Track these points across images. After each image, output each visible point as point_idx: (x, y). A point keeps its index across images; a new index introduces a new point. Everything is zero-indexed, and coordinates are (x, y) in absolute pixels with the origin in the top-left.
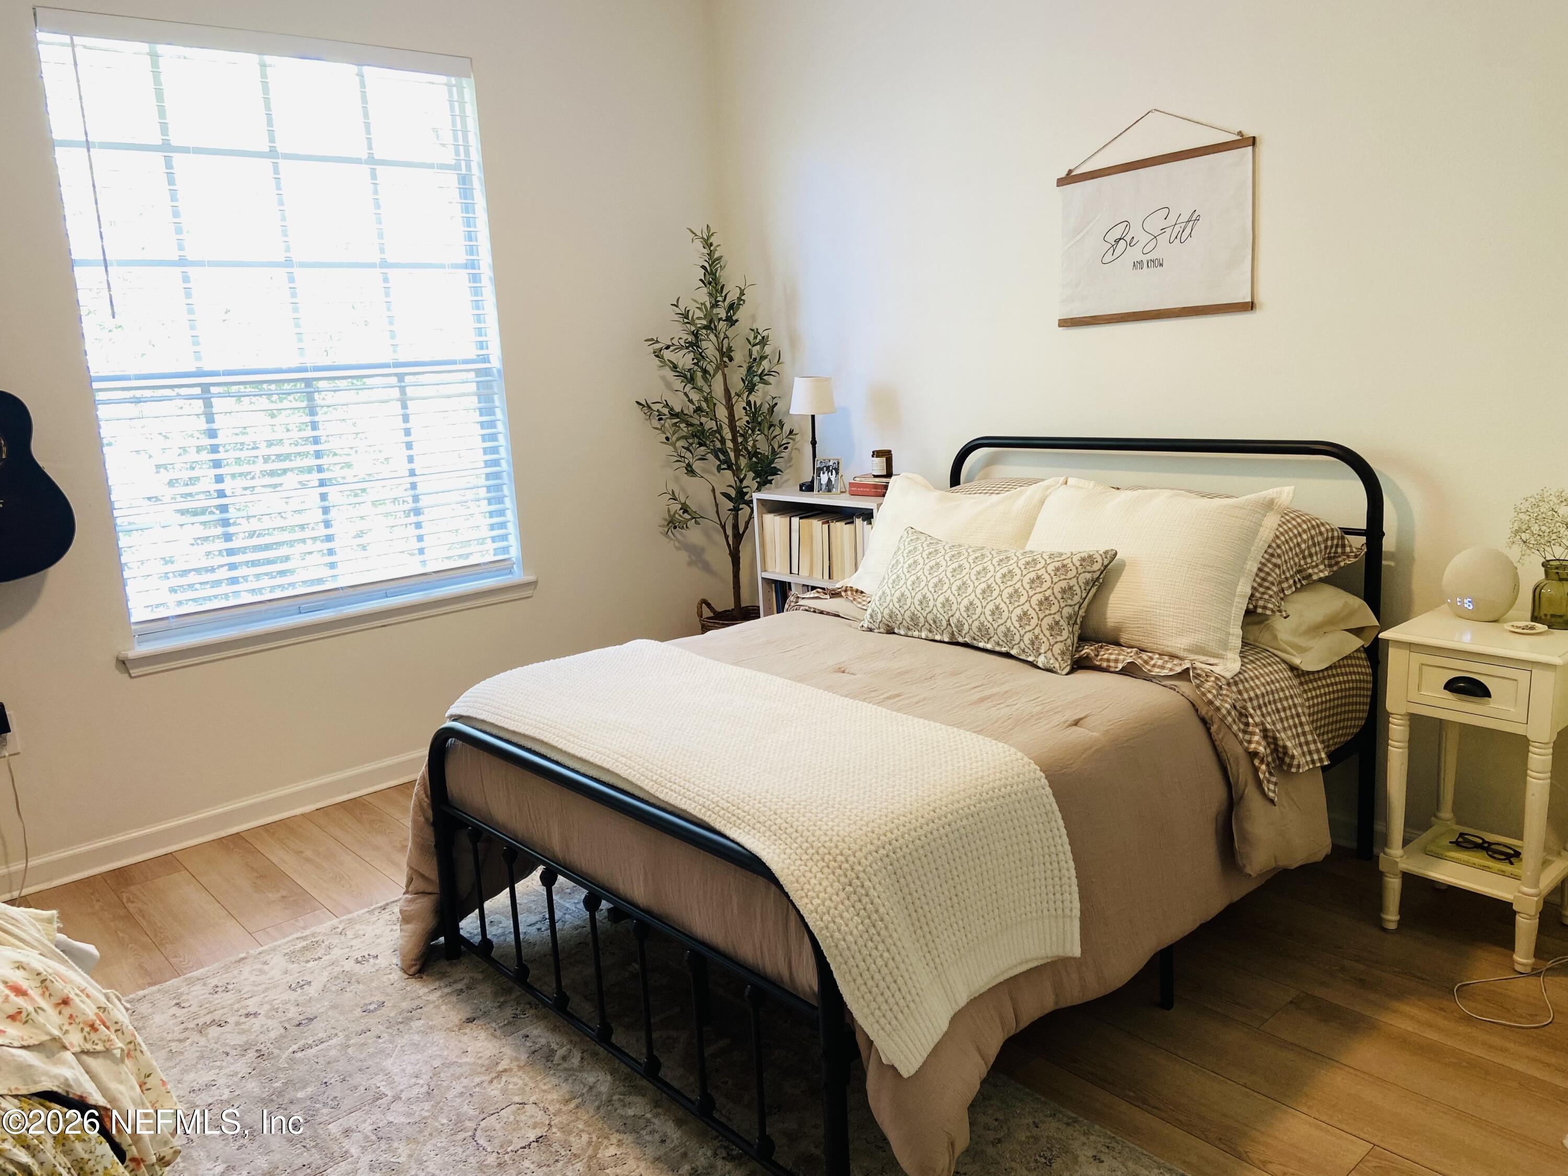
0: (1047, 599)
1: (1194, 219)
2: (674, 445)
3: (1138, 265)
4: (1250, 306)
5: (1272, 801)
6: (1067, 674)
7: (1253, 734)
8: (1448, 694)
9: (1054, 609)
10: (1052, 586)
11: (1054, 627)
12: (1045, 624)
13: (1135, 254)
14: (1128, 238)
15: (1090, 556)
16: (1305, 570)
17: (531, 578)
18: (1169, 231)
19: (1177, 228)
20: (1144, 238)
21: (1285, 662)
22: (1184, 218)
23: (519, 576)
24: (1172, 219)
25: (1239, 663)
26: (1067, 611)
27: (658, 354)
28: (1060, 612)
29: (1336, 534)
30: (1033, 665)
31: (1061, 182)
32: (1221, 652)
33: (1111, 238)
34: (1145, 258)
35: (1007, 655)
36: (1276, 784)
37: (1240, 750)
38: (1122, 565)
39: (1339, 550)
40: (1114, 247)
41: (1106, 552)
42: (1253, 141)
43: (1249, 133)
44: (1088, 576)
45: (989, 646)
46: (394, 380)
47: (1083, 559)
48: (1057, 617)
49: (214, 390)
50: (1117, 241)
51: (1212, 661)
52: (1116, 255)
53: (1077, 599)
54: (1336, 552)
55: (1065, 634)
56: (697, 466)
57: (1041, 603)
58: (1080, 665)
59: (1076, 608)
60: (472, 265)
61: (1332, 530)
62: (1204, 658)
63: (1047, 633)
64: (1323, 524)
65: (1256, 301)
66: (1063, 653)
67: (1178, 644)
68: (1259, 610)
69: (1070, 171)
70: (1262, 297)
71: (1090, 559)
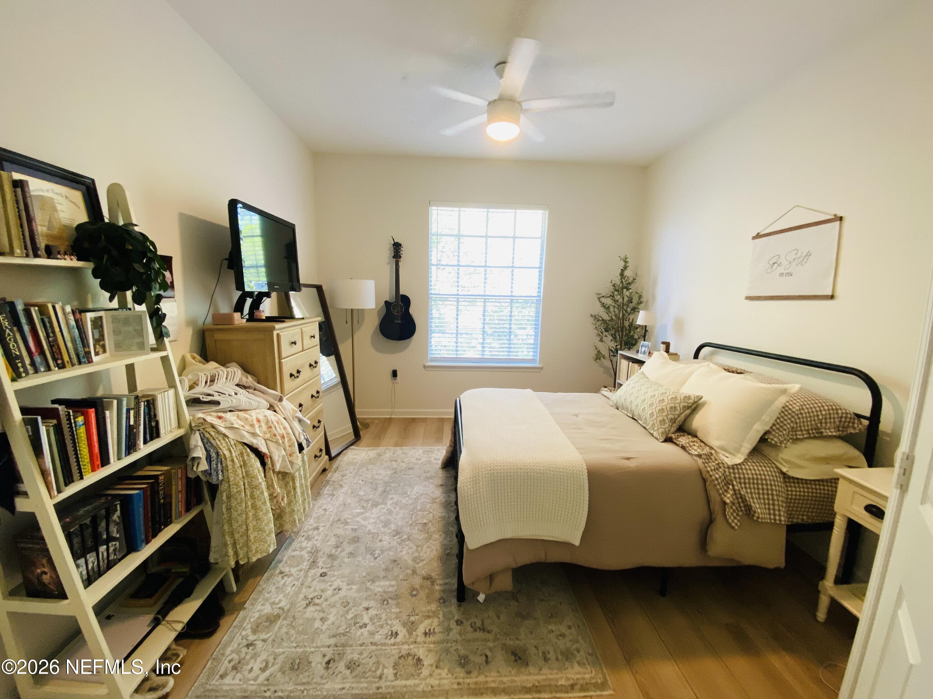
0: (663, 409)
1: (808, 255)
2: (598, 331)
3: (781, 275)
4: (832, 297)
5: (733, 528)
6: (662, 442)
7: (728, 493)
8: (864, 512)
9: (665, 414)
10: (667, 404)
11: (663, 422)
12: (659, 419)
13: (781, 270)
14: (778, 263)
15: (689, 396)
16: (820, 429)
17: (541, 366)
18: (797, 260)
19: (801, 259)
20: (785, 262)
21: (777, 468)
22: (804, 254)
23: (537, 365)
24: (799, 255)
25: (742, 461)
26: (670, 416)
27: (599, 299)
28: (667, 416)
29: (849, 416)
30: (652, 435)
31: (754, 238)
32: (734, 453)
33: (771, 262)
34: (785, 272)
35: (645, 428)
36: (738, 521)
37: (718, 499)
38: (704, 404)
39: (851, 425)
40: (772, 267)
41: (697, 396)
42: (841, 219)
43: (840, 214)
44: (686, 404)
45: (641, 423)
46: (510, 301)
47: (685, 397)
48: (665, 418)
49: (460, 299)
50: (774, 264)
51: (727, 455)
52: (773, 269)
53: (677, 412)
54: (848, 425)
55: (667, 425)
56: (604, 339)
57: (659, 410)
58: (668, 440)
59: (676, 416)
60: (540, 267)
61: (847, 413)
62: (724, 453)
63: (658, 423)
64: (841, 409)
65: (835, 295)
66: (662, 433)
67: (715, 443)
68: (769, 440)
69: (758, 233)
70: (838, 293)
71: (689, 398)
